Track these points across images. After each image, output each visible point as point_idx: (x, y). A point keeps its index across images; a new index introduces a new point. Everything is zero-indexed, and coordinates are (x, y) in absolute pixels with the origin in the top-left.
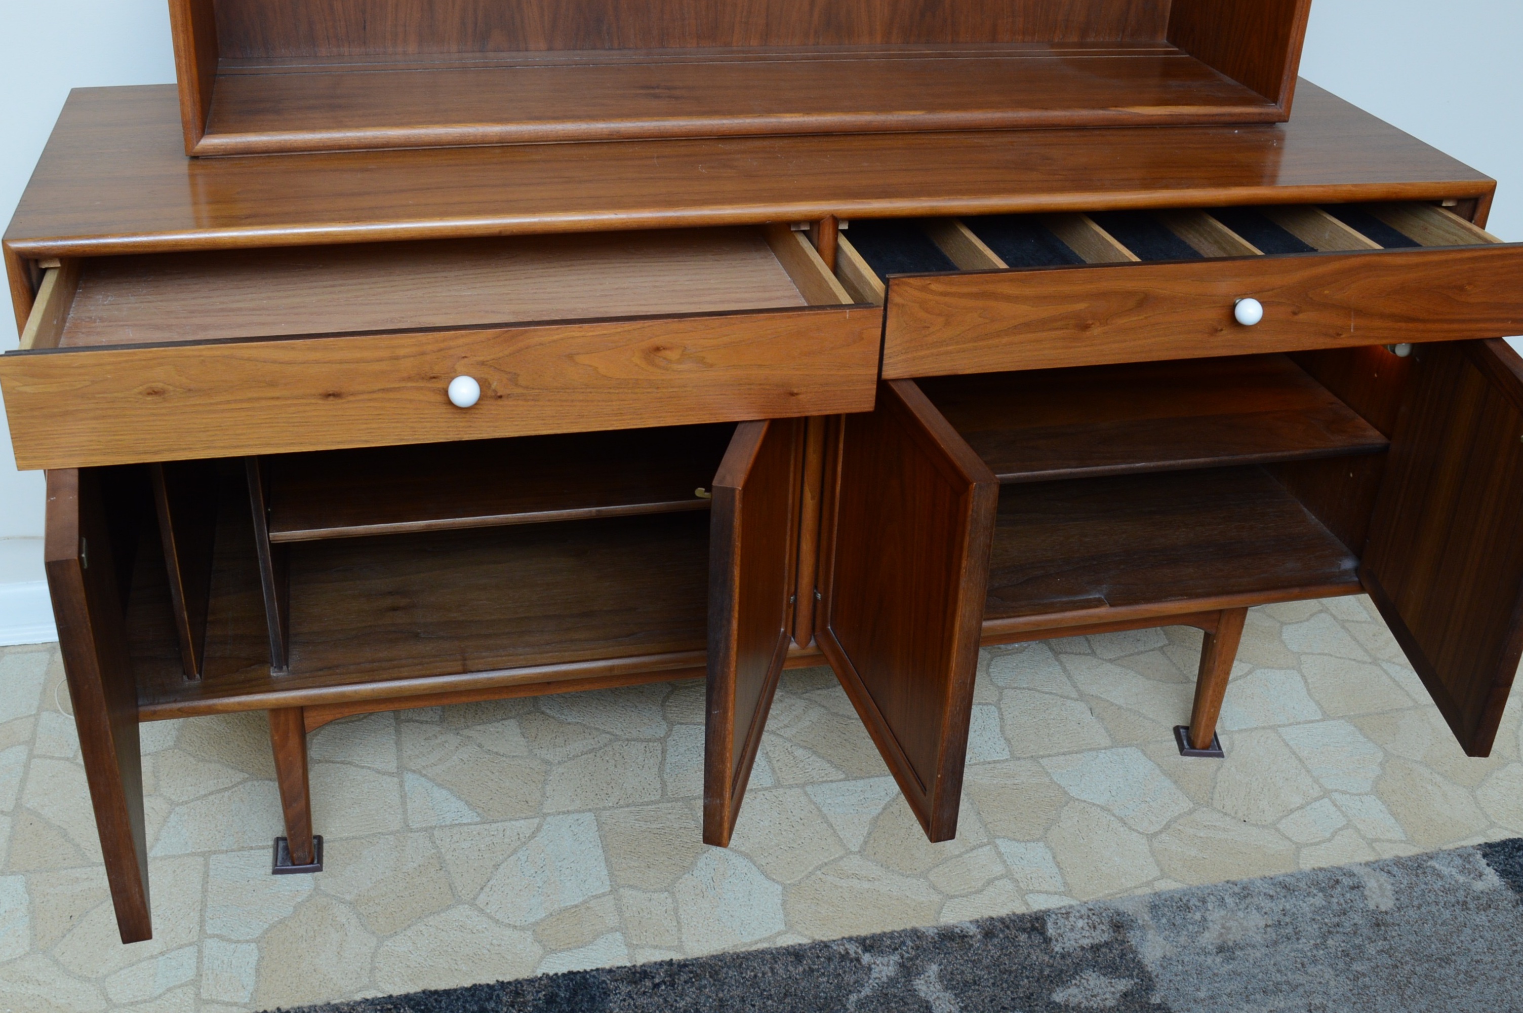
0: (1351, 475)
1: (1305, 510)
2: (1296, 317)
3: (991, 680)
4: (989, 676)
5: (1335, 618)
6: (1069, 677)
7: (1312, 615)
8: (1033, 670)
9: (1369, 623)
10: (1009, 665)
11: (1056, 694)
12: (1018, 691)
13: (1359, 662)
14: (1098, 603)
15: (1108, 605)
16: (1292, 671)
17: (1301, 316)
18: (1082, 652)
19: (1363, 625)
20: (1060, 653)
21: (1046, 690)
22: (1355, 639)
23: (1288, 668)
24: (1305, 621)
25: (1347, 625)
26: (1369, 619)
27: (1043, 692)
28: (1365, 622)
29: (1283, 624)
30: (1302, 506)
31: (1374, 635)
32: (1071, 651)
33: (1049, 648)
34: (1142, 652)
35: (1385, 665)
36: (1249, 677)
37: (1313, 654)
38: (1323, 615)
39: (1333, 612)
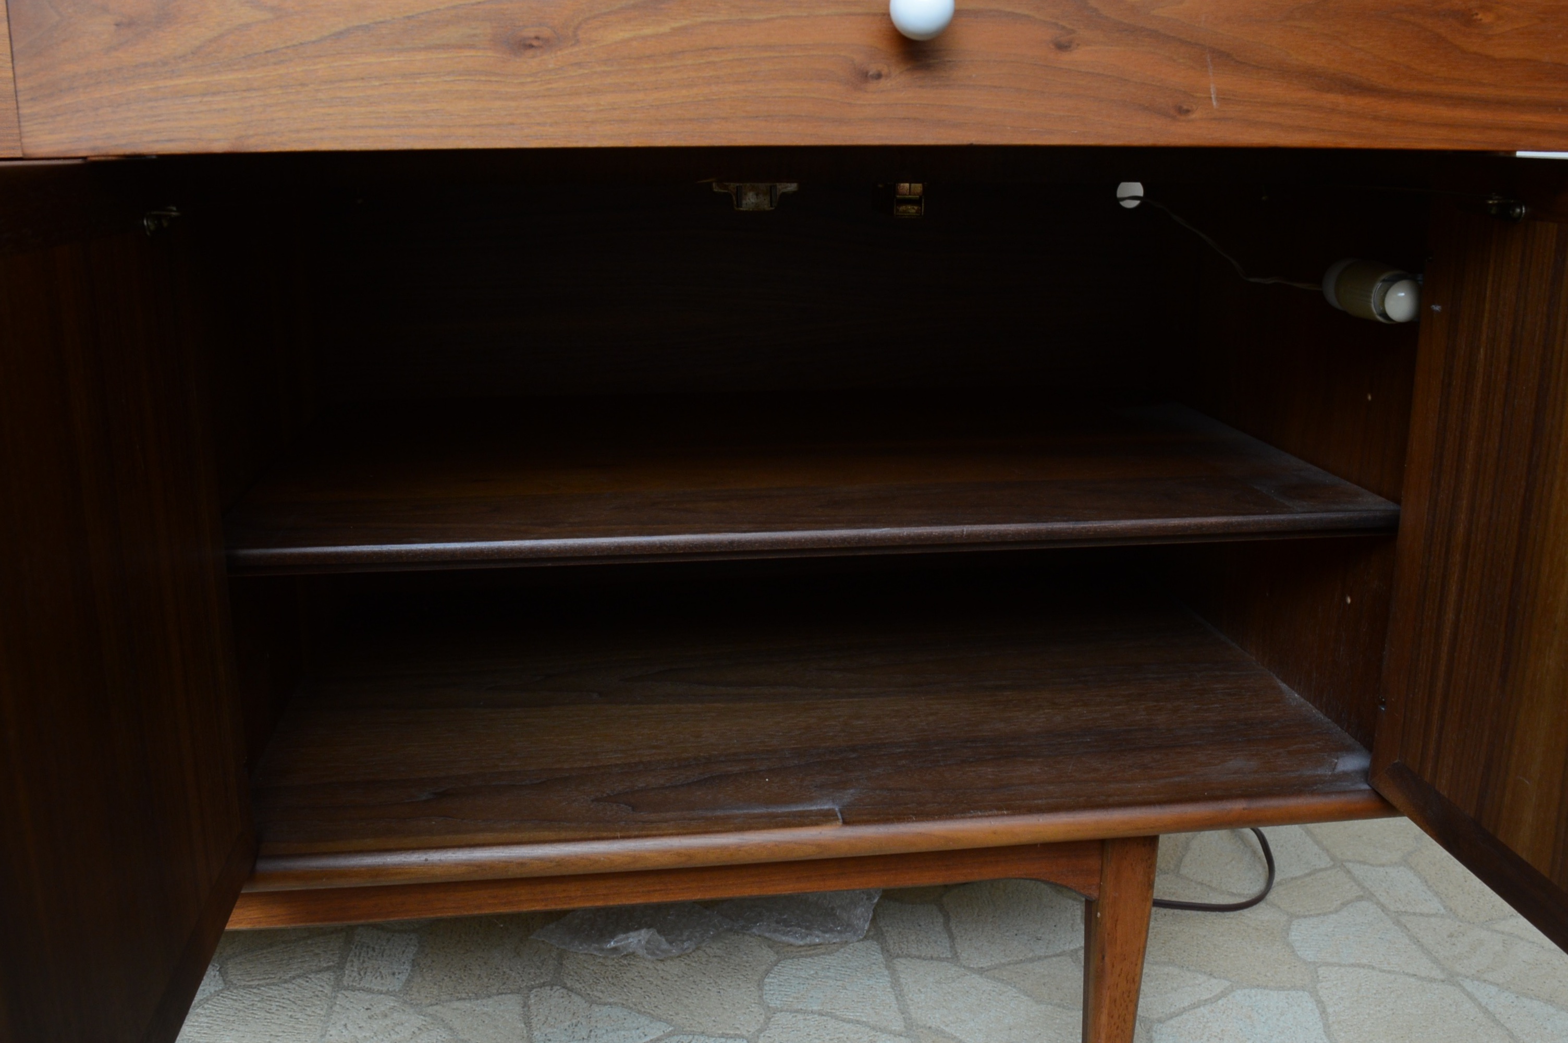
0: (1349, 600)
1: (1284, 686)
2: (1066, 57)
3: (760, 997)
4: (761, 989)
5: (1384, 908)
6: (900, 996)
7: (1344, 905)
8: (839, 983)
9: (1442, 916)
10: (803, 974)
11: (866, 1024)
12: (800, 1017)
13: (1422, 979)
14: (825, 818)
15: (840, 822)
16: (1301, 993)
17: (1079, 56)
18: (935, 956)
19: (1433, 920)
20: (898, 956)
21: (851, 1015)
22: (1417, 941)
23: (1294, 988)
24: (1331, 913)
25: (1404, 919)
26: (1443, 911)
27: (843, 1020)
28: (1435, 915)
29: (1292, 917)
30: (1279, 681)
31: (1451, 936)
32: (917, 954)
33: (882, 949)
34: (1039, 958)
35: (1468, 985)
36: (1220, 1002)
37: (1340, 965)
38: (1364, 904)
39: (1382, 899)
